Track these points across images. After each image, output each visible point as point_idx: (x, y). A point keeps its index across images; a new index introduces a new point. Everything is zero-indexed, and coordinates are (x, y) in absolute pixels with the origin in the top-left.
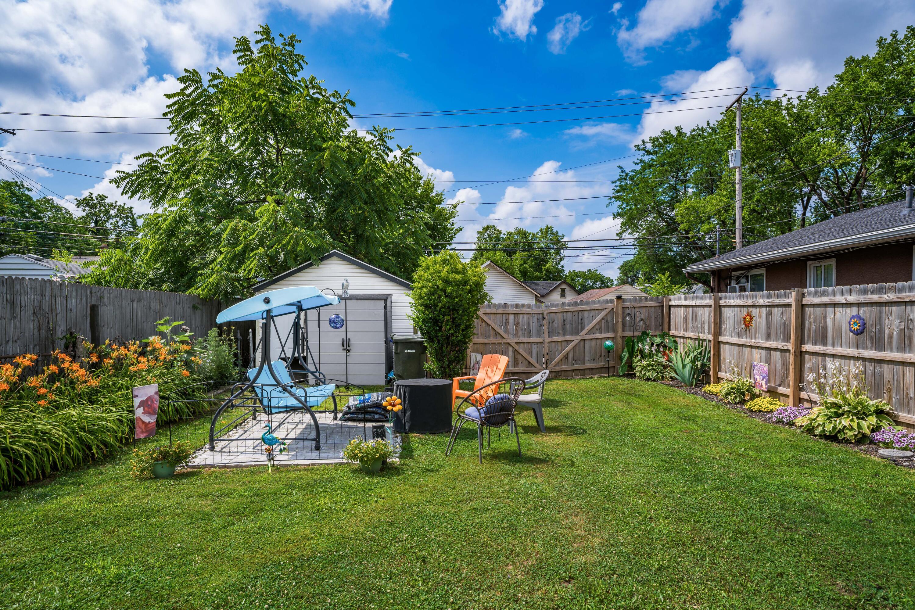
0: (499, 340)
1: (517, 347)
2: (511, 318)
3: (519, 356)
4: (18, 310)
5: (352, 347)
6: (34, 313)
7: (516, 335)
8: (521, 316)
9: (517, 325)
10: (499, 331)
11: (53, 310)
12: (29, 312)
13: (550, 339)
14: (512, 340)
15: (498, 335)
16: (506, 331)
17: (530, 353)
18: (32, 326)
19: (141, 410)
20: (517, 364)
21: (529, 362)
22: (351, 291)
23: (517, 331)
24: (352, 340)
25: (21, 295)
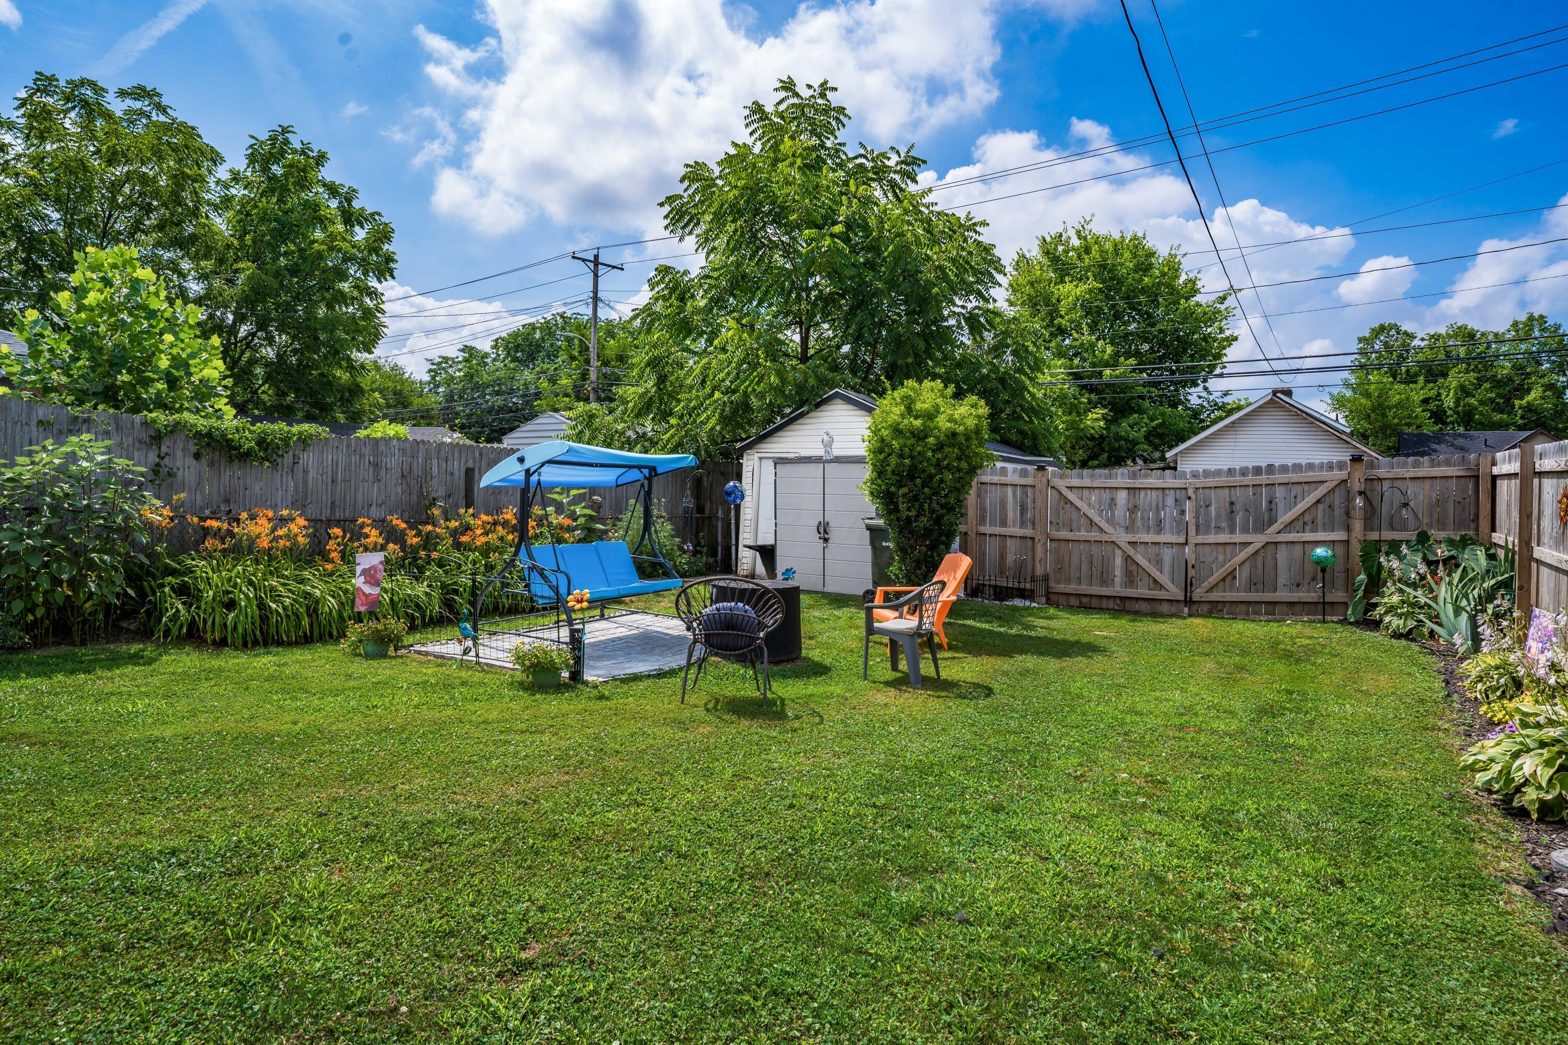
0: (1094, 535)
1: (1130, 551)
2: (1122, 496)
3: (1134, 568)
4: (383, 472)
5: (833, 536)
6: (403, 476)
7: (1130, 529)
8: (1142, 493)
9: (1133, 509)
10: (1097, 519)
11: (427, 472)
12: (395, 475)
13: (1200, 539)
14: (1123, 538)
15: (1094, 527)
16: (1111, 521)
17: (1159, 563)
18: (399, 490)
19: (362, 579)
20: (1132, 582)
21: (1155, 581)
22: (837, 452)
23: (1133, 521)
24: (831, 524)
25: (386, 456)
